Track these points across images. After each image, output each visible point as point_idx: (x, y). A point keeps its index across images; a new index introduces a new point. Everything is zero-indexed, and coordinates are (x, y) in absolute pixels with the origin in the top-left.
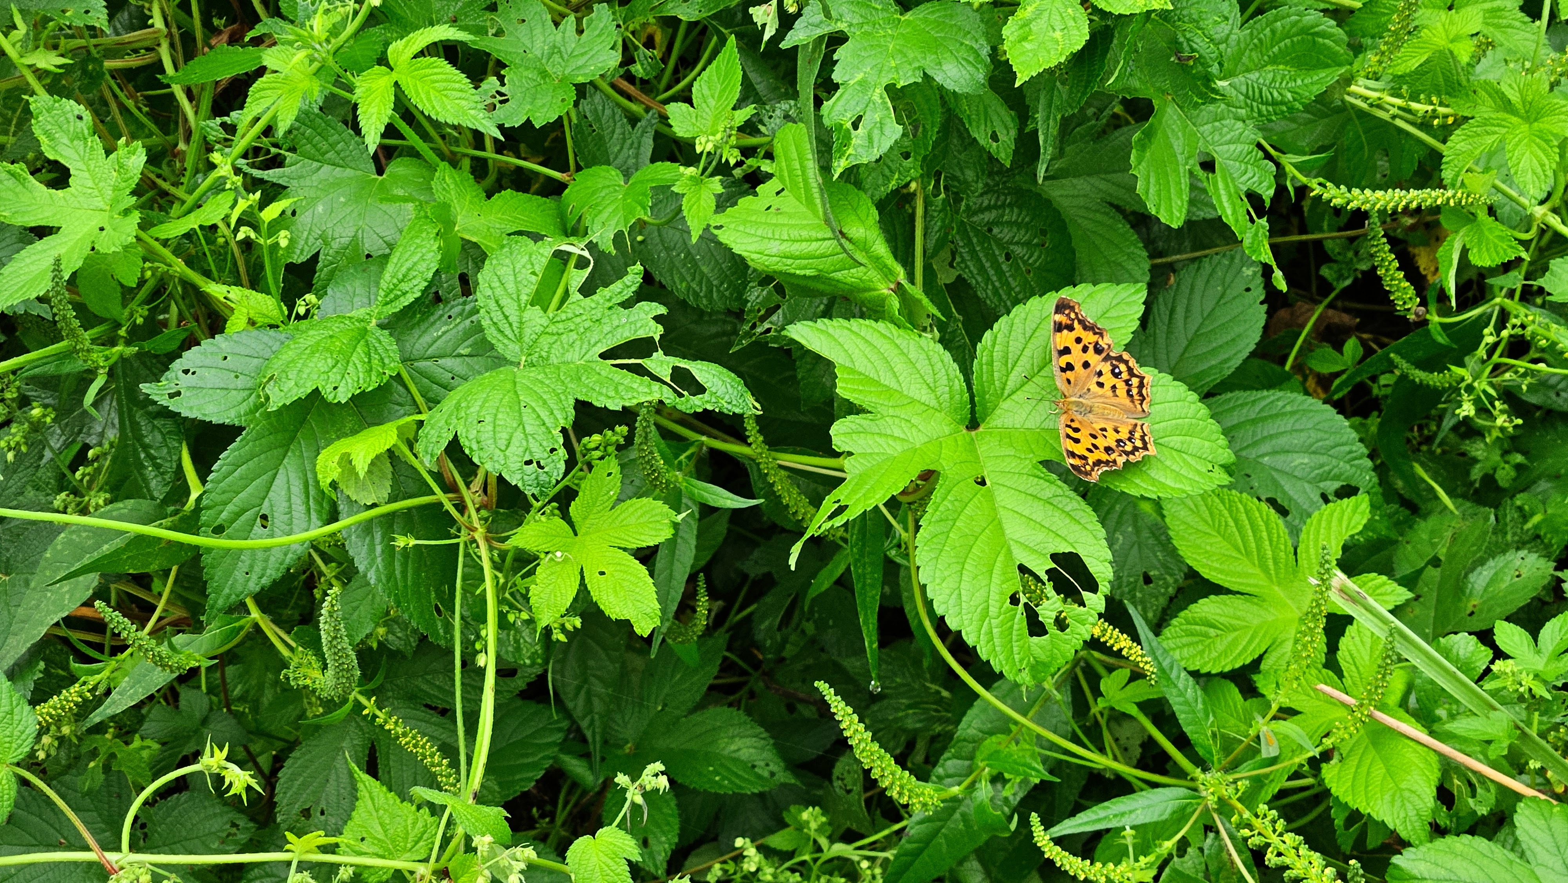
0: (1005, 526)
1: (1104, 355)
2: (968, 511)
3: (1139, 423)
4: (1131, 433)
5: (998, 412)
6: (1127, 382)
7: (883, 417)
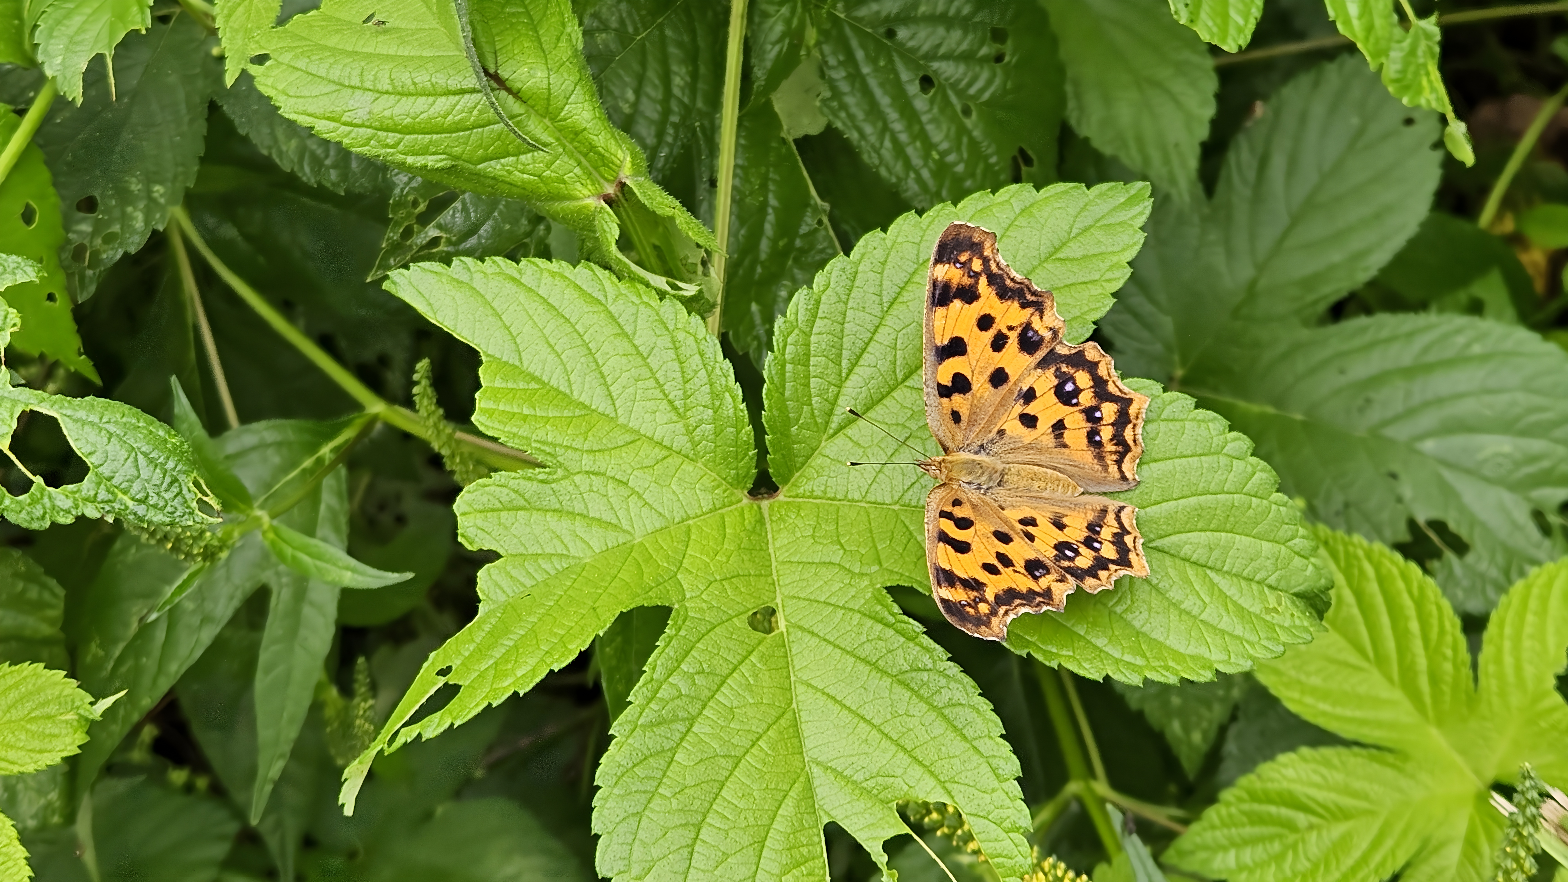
0: (806, 730)
1: (1041, 354)
2: (725, 696)
3: (1113, 505)
4: (1093, 528)
5: (817, 461)
6: (1090, 414)
7: (568, 474)
